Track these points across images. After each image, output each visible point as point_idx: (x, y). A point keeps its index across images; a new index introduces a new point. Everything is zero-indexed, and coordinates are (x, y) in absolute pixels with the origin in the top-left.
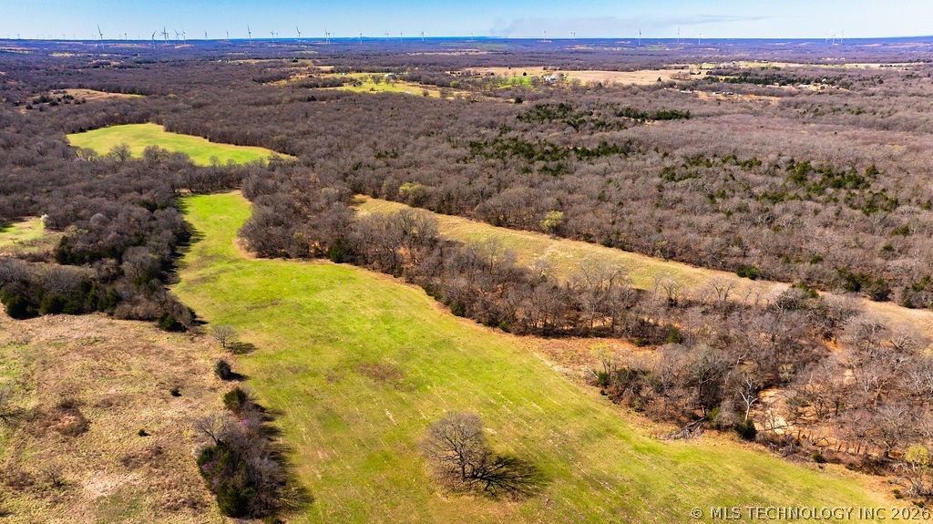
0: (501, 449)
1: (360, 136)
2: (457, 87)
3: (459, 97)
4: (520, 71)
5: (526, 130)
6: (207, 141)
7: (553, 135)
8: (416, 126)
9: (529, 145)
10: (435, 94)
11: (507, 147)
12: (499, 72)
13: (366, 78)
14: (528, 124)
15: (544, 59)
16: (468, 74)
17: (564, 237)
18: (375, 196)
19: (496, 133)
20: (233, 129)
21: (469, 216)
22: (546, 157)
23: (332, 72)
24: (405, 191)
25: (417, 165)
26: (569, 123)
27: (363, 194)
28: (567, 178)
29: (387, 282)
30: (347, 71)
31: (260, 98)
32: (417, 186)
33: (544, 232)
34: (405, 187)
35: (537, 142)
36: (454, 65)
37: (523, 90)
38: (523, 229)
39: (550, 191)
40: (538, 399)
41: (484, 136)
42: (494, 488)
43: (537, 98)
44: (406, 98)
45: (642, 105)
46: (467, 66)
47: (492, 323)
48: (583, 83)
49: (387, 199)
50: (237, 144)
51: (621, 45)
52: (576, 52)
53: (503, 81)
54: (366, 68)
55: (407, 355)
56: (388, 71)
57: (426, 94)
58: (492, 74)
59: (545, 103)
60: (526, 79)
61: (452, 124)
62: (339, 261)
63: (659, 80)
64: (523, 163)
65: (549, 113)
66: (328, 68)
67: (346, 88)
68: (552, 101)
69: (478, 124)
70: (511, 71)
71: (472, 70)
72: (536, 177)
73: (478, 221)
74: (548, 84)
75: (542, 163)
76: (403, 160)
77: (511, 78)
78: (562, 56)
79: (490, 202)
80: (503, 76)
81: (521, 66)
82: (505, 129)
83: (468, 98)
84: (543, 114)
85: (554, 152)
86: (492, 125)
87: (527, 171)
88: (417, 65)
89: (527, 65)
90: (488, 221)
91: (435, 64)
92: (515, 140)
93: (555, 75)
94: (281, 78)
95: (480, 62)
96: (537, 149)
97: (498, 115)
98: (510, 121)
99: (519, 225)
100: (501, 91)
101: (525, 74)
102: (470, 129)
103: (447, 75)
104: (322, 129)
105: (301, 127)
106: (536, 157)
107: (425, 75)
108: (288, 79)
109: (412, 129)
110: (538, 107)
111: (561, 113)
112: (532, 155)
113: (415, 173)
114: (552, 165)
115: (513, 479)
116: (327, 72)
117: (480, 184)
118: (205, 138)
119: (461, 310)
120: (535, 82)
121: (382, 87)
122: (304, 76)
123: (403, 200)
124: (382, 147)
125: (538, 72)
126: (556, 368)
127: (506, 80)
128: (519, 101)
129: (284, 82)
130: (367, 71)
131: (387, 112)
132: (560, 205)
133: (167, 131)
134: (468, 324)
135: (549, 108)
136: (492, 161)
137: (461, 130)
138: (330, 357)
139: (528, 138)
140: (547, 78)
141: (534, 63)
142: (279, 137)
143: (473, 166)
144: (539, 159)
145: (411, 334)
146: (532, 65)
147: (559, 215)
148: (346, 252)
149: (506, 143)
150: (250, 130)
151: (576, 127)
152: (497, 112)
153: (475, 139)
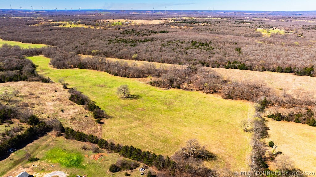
0: (131, 94)
1: (73, 39)
2: (98, 25)
3: (100, 28)
4: (117, 20)
5: (123, 37)
6: (21, 43)
7: (132, 37)
8: (90, 36)
9: (125, 40)
10: (92, 27)
11: (119, 41)
12: (111, 21)
13: (67, 23)
14: (124, 35)
15: (124, 17)
16: (100, 22)
17: (138, 60)
18: (84, 54)
19: (115, 38)
20: (30, 39)
21: (112, 57)
22: (131, 42)
23: (53, 21)
24: (94, 52)
25: (95, 46)
26: (135, 34)
27: (81, 54)
28: (137, 47)
29: (96, 71)
30: (59, 21)
31: (33, 30)
32: (97, 51)
33: (133, 60)
34: (92, 52)
35: (127, 39)
36: (95, 19)
37: (120, 26)
38: (127, 59)
39: (133, 50)
40: (138, 87)
41: (111, 38)
42: (132, 98)
43: (124, 28)
44: (84, 29)
45: (155, 29)
46: (99, 19)
47: (125, 76)
48: (138, 24)
49: (88, 55)
50: (33, 43)
51: (148, 12)
52: (134, 14)
53: (113, 24)
54: (65, 20)
55: (106, 83)
56: (73, 21)
57: (89, 28)
58: (109, 21)
59: (128, 29)
60: (120, 23)
61: (101, 36)
62: (81, 68)
63: (160, 22)
64: (125, 44)
65: (129, 32)
66: (51, 20)
67: (60, 26)
68: (129, 29)
69: (109, 35)
70: (115, 20)
71: (102, 20)
72: (129, 47)
73: (115, 58)
74: (127, 24)
75: (130, 44)
76: (90, 44)
77: (115, 23)
78: (130, 16)
79: (118, 53)
80: (112, 22)
81: (117, 19)
82: (117, 37)
83: (103, 28)
84: (127, 32)
85: (133, 41)
86: (113, 36)
87: (126, 46)
88: (82, 19)
89: (119, 19)
90: (118, 58)
91: (88, 19)
92: (121, 39)
93: (129, 21)
94: (35, 24)
95: (103, 18)
96: (128, 41)
97: (114, 33)
98: (118, 34)
99: (126, 58)
100: (112, 26)
101: (119, 21)
102: (107, 37)
103: (94, 22)
104: (60, 38)
105: (53, 37)
106: (128, 43)
107: (87, 22)
108: (38, 24)
109: (89, 37)
110: (126, 30)
111: (133, 32)
112: (127, 42)
113: (95, 48)
114: (133, 44)
115: (135, 97)
116: (51, 22)
117: (114, 49)
118: (20, 42)
119: (116, 75)
120: (123, 24)
121: (73, 26)
122: (43, 23)
123: (93, 54)
124: (82, 42)
125: (123, 21)
126: (140, 83)
127: (114, 23)
128: (119, 29)
129: (37, 25)
130: (65, 21)
131: (79, 33)
132: (136, 53)
133: (3, 40)
134: (118, 77)
135: (129, 31)
136: (116, 44)
137: (104, 37)
138: (88, 84)
139: (124, 38)
140: (126, 22)
141: (120, 18)
142: (48, 41)
143: (111, 45)
144: (129, 43)
145: (106, 80)
146: (120, 19)
147: (137, 55)
148: (82, 66)
149: (118, 40)
150: (37, 39)
151: (137, 35)
152: (114, 32)
153: (109, 39)
